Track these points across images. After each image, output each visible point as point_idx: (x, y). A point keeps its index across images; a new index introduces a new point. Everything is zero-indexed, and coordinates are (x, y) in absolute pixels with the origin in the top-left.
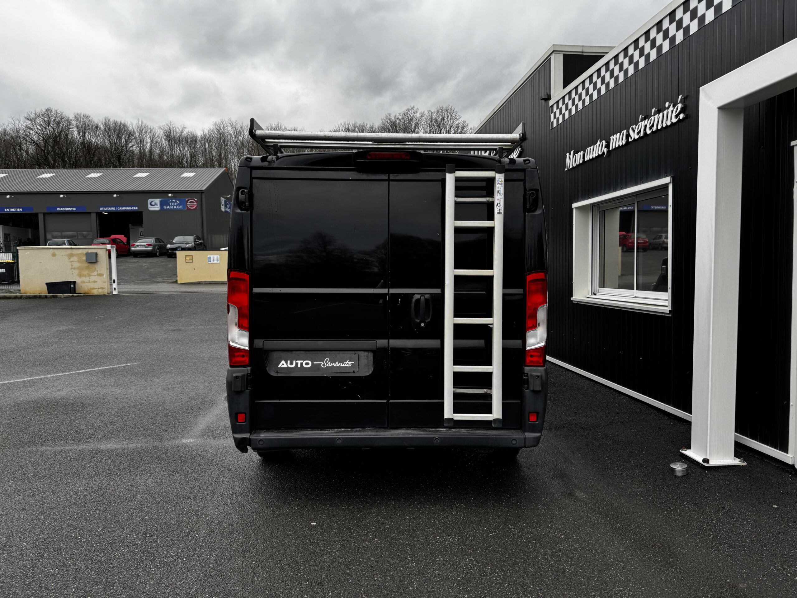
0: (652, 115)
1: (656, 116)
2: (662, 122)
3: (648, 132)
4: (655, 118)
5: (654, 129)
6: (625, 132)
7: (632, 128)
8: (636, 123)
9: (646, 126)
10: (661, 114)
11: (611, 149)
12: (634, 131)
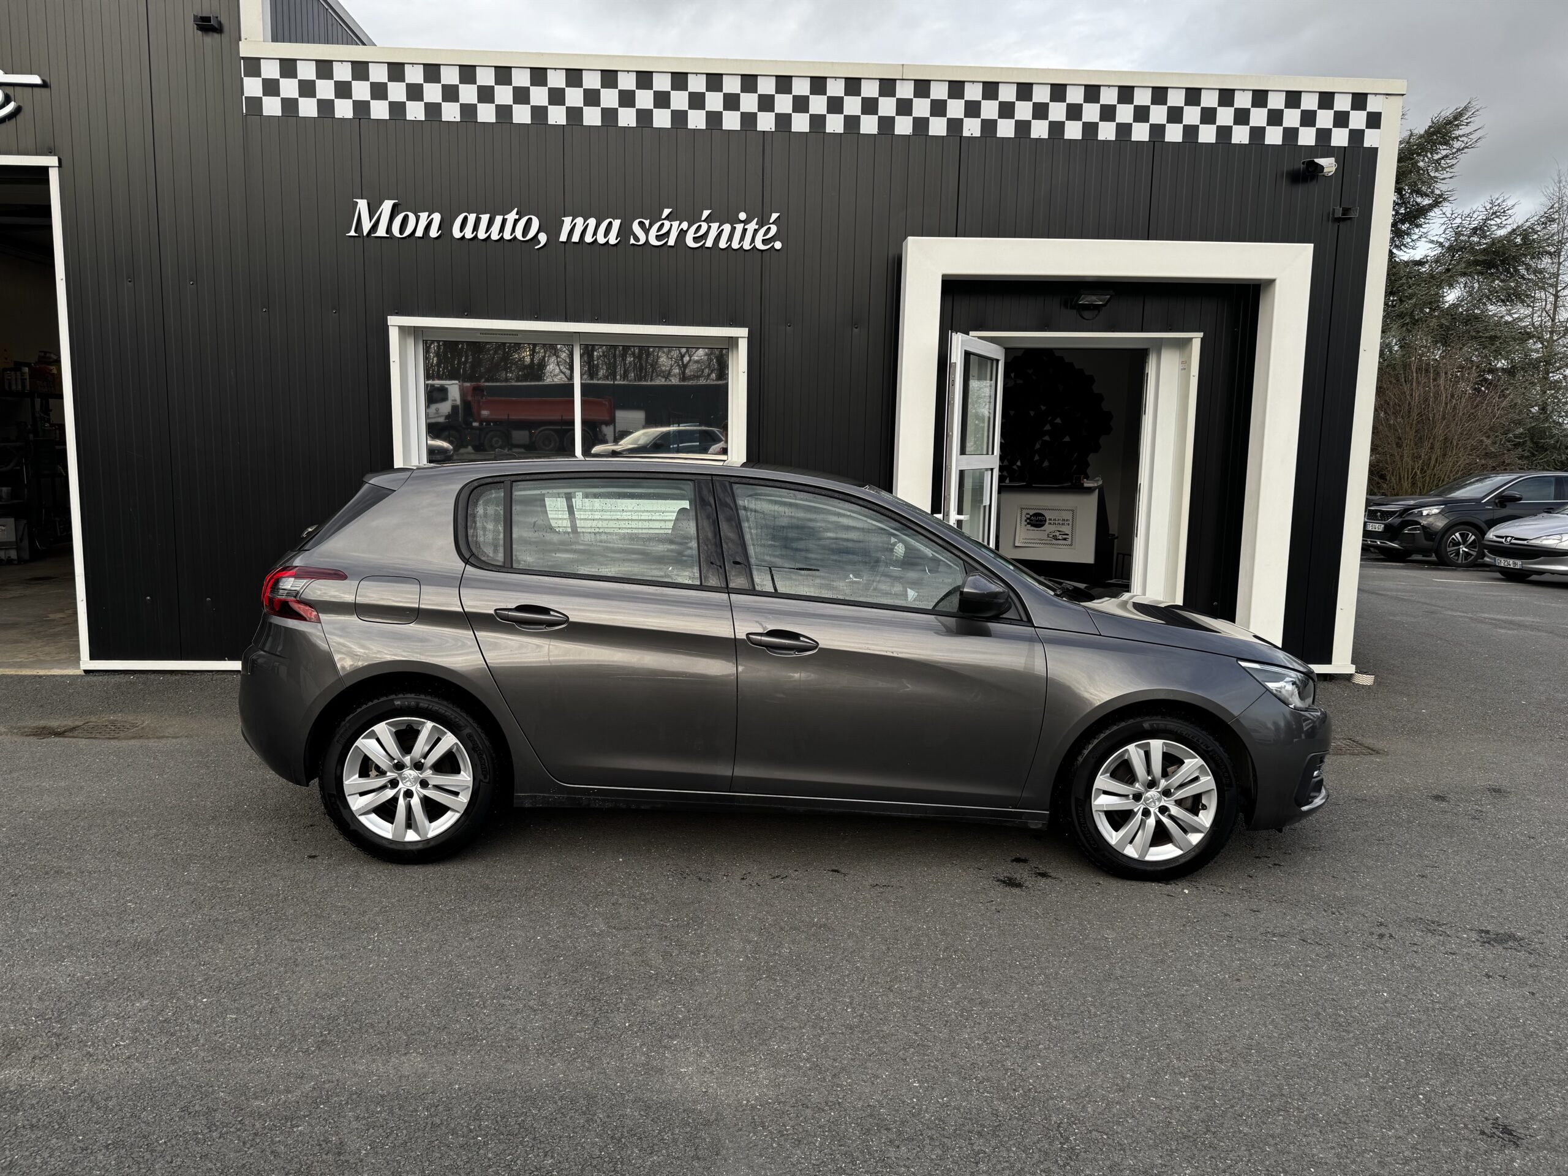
0: (703, 219)
1: (715, 226)
2: (730, 238)
3: (690, 243)
4: (709, 227)
5: (709, 243)
6: (616, 224)
7: (641, 224)
8: (655, 218)
9: (682, 233)
10: (727, 228)
11: (563, 238)
12: (647, 232)
